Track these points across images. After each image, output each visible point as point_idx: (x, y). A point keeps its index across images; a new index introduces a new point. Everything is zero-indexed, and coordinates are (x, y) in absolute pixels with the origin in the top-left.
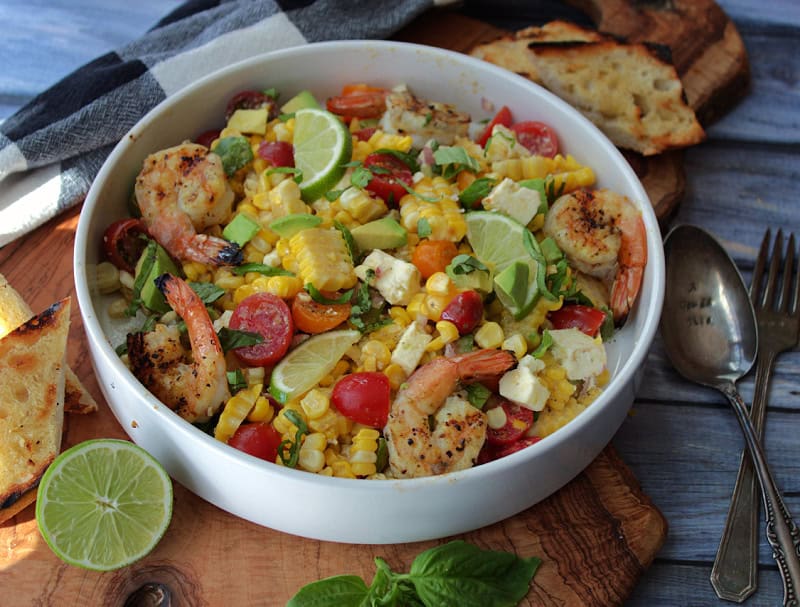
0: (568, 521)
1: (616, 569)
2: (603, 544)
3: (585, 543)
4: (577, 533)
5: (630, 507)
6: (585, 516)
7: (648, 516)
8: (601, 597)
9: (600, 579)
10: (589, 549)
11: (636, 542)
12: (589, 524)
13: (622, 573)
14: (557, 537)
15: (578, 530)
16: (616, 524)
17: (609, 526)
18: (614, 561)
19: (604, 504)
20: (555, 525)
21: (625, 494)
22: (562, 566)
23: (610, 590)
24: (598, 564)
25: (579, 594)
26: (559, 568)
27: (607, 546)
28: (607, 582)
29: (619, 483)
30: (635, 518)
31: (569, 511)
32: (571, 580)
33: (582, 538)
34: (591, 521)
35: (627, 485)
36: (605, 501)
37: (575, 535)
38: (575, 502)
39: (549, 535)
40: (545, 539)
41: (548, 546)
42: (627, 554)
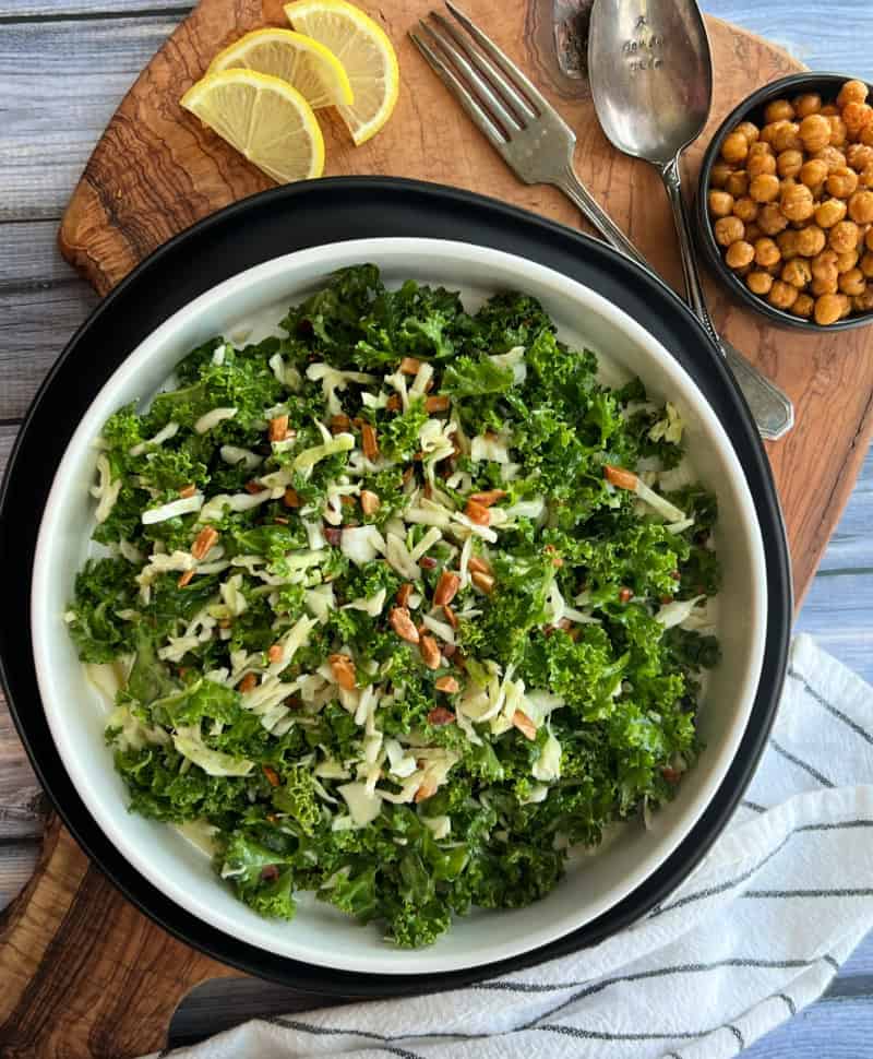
0: (165, 215)
1: (110, 165)
3: (145, 191)
4: (154, 202)
5: (99, 243)
6: (147, 223)
7: (78, 235)
8: (124, 130)
9: (126, 150)
10: (140, 183)
11: (91, 201)
12: (142, 215)
14: (175, 193)
15: (154, 206)
16: (112, 220)
17: (119, 216)
18: (114, 174)
19: (127, 243)
20: (178, 207)
21: (104, 258)
22: (167, 160)
23: (116, 140)
24: (130, 167)
25: (148, 130)
26: (171, 156)
29: (112, 272)
30: (92, 230)
31: (166, 228)
32: (156, 144)
33: (148, 196)
34: (140, 218)
35: (103, 273)
36: (126, 247)
37: (157, 199)
39: (184, 194)
40: (188, 188)
41: (184, 180)
42: (98, 185)
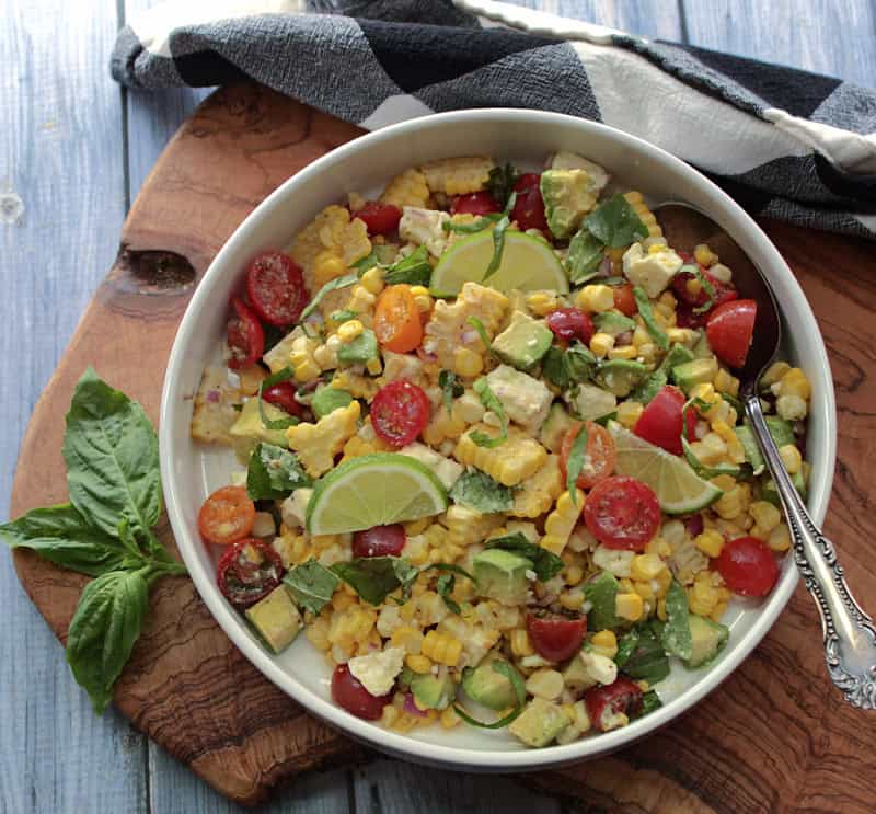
0: (243, 688)
1: (184, 734)
2: (214, 723)
3: (216, 703)
4: (227, 697)
5: (257, 759)
6: (247, 708)
7: (246, 777)
8: (153, 713)
9: (172, 715)
10: (208, 708)
11: (214, 760)
12: (238, 712)
13: (179, 739)
14: (224, 675)
15: (232, 698)
16: (238, 741)
17: (235, 733)
18: (194, 731)
19: (263, 731)
20: (238, 674)
21: (274, 757)
22: (190, 676)
23: (161, 723)
24: (190, 714)
25: (157, 691)
26: (187, 673)
27: (211, 727)
28: (168, 721)
29: (288, 751)
30: (244, 763)
31: (256, 690)
32: (173, 684)
33: (222, 701)
34: (241, 714)
35: (287, 761)
36: (266, 732)
37: (226, 694)
38: (266, 699)
39: (227, 667)
40: (222, 662)
41: (213, 664)
42: (201, 749)
